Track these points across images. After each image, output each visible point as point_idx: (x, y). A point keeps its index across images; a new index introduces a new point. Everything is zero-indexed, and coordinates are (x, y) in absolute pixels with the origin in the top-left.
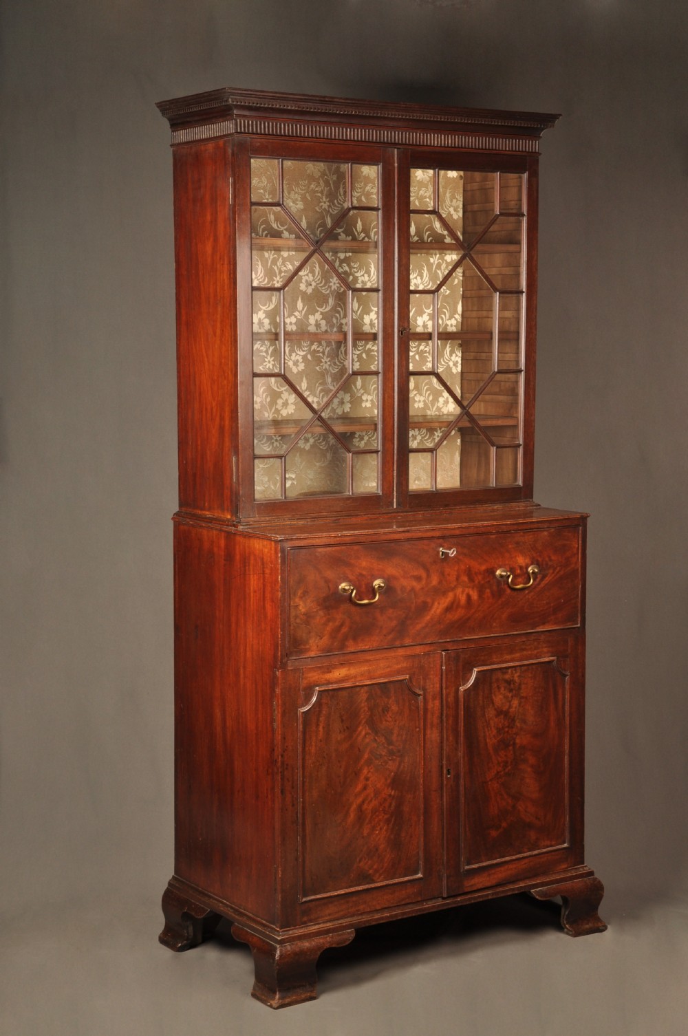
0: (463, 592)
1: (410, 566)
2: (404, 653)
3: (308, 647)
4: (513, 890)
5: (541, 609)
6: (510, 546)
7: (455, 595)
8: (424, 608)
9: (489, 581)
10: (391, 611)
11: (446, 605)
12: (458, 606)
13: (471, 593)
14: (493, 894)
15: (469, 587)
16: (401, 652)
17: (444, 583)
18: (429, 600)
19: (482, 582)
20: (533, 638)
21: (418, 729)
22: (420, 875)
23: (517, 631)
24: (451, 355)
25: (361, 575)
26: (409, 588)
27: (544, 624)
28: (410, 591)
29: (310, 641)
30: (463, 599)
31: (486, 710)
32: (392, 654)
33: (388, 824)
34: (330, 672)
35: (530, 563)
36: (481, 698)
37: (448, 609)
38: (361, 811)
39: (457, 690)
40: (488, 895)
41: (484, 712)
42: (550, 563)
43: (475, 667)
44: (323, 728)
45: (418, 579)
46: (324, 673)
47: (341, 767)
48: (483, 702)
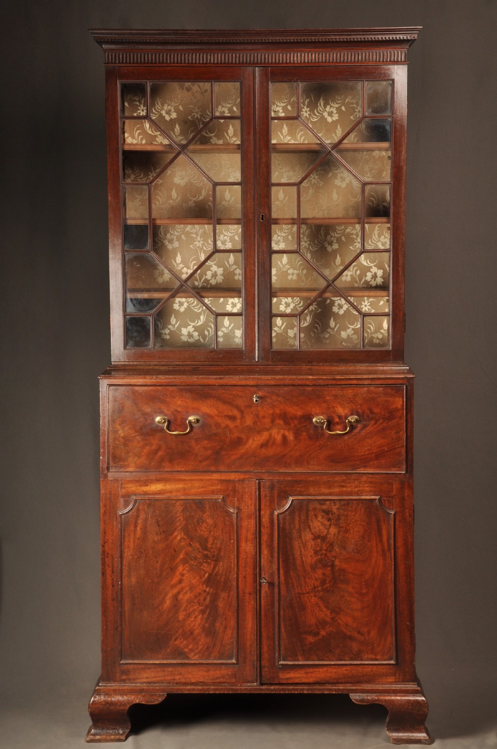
0: (278, 433)
1: (224, 407)
2: (219, 478)
3: (126, 463)
4: (330, 690)
5: (362, 454)
6: (328, 398)
7: (271, 435)
8: (239, 442)
9: (306, 426)
10: (206, 442)
11: (261, 442)
12: (274, 443)
13: (287, 433)
14: (308, 690)
15: (285, 429)
16: (216, 476)
17: (259, 423)
18: (243, 436)
19: (299, 426)
20: (353, 477)
21: (232, 541)
22: (234, 661)
23: (336, 470)
24: (379, 237)
25: (176, 411)
26: (223, 425)
27: (365, 467)
28: (225, 428)
29: (129, 460)
30: (279, 438)
31: (302, 533)
32: (207, 477)
33: (203, 615)
34: (147, 486)
35: (349, 413)
36: (297, 522)
37: (264, 445)
38: (177, 600)
39: (272, 514)
40: (303, 690)
41: (301, 534)
42: (371, 416)
43: (290, 496)
44: (141, 529)
45: (233, 418)
46: (141, 486)
47: (157, 562)
48: (300, 526)
